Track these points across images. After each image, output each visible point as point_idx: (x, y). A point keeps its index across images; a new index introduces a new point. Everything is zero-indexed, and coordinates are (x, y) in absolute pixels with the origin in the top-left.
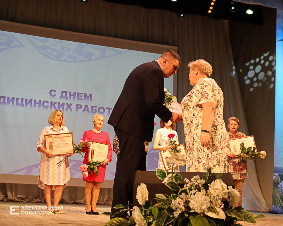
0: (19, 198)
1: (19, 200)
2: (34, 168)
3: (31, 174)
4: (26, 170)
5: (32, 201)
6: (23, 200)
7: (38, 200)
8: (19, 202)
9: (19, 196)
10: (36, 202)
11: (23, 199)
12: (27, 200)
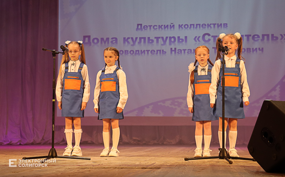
0: (134, 140)
1: (135, 143)
2: (146, 108)
3: (143, 115)
4: (137, 111)
5: (149, 143)
6: (139, 143)
7: (156, 142)
8: (135, 144)
9: (134, 138)
10: (153, 144)
11: (139, 141)
12: (144, 142)
